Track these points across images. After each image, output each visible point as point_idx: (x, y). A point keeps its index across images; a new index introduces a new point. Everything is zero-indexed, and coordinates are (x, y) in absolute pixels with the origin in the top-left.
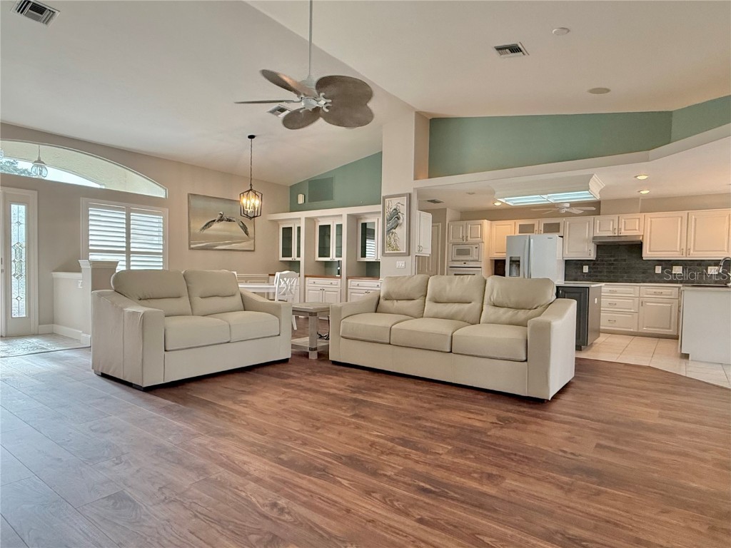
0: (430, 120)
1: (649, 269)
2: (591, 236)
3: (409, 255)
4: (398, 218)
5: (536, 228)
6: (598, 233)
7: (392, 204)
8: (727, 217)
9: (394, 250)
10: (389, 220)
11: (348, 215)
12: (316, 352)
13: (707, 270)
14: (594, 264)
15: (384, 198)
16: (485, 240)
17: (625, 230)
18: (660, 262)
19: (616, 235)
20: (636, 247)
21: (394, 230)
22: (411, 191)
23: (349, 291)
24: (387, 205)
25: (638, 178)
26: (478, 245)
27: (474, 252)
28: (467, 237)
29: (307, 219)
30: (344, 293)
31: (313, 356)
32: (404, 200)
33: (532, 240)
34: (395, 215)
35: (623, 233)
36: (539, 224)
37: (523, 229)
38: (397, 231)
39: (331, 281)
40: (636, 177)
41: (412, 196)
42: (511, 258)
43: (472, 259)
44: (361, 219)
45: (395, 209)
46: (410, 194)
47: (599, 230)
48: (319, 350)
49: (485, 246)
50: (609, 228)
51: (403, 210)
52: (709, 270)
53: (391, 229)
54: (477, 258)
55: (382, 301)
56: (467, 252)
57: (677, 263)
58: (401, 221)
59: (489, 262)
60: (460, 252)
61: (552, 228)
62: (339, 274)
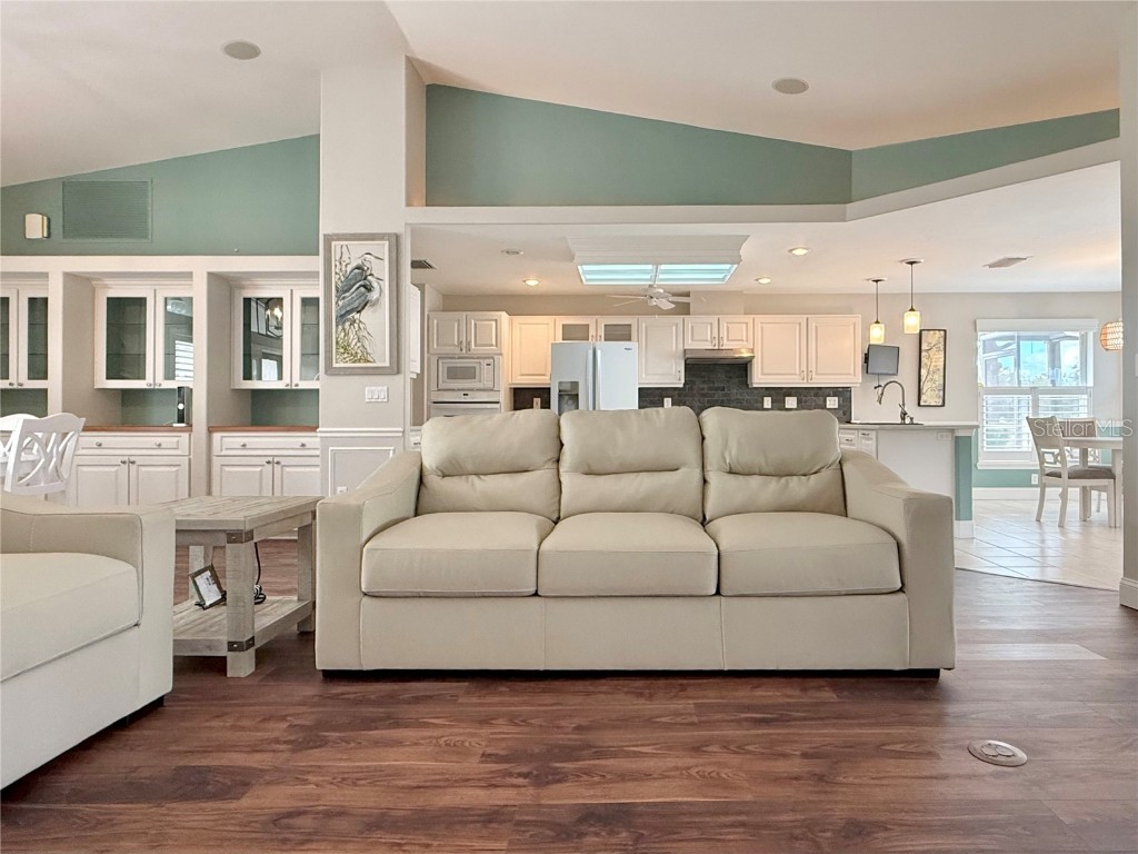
0: (428, 86)
1: (757, 402)
2: (681, 348)
3: (398, 372)
4: (369, 288)
5: (592, 332)
6: (690, 345)
7: (354, 254)
8: (852, 327)
9: (359, 361)
10: (342, 292)
11: (209, 274)
12: (252, 651)
13: (825, 401)
14: (679, 395)
15: (329, 239)
16: (505, 351)
17: (728, 340)
18: (769, 391)
19: (716, 347)
20: (741, 368)
21: (357, 316)
22: (398, 228)
23: (216, 462)
24: (336, 255)
25: (794, 252)
26: (491, 359)
27: (485, 373)
28: (469, 343)
29: (70, 277)
30: (200, 469)
31: (241, 666)
32: (383, 249)
33: (599, 353)
34: (360, 280)
35: (726, 345)
36: (597, 325)
37: (570, 333)
38: (366, 316)
39: (159, 440)
40: (791, 251)
41: (403, 240)
42: (560, 383)
43: (481, 386)
44: (242, 287)
45: (358, 268)
46: (397, 237)
47: (692, 340)
48: (258, 644)
49: (504, 362)
50: (704, 336)
51: (380, 271)
52: (828, 403)
53: (349, 312)
54: (490, 385)
55: (433, 481)
56: (469, 373)
57: (790, 392)
58: (374, 295)
59: (508, 392)
60: (454, 373)
61: (618, 334)
62: (181, 420)
